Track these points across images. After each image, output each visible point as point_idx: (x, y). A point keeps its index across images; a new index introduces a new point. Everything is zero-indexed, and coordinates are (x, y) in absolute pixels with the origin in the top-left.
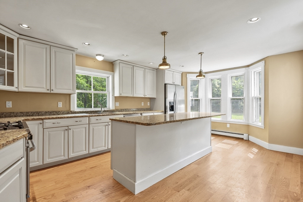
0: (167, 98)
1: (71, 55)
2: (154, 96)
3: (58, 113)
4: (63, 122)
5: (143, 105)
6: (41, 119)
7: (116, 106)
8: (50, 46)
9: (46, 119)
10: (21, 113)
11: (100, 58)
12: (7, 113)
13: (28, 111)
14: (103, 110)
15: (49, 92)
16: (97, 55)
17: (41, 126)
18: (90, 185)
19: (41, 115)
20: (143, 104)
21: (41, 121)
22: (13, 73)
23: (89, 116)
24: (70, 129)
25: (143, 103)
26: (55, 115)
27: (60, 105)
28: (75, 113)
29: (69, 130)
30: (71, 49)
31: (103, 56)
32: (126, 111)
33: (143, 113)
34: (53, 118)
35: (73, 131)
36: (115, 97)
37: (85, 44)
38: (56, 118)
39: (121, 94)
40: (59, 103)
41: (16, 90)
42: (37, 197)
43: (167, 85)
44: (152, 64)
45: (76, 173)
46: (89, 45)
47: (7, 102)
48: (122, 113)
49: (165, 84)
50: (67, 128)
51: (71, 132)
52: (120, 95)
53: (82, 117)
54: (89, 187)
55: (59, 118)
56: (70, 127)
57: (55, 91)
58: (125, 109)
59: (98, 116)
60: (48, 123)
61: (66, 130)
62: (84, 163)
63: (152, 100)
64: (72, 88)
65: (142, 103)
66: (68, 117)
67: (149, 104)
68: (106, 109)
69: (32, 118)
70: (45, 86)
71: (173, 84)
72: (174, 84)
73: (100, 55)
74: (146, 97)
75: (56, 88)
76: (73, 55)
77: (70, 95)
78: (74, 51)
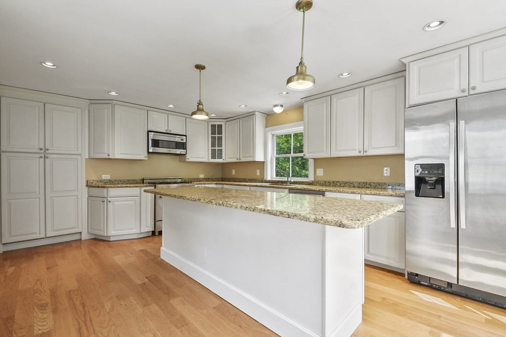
7: (317, 175)
8: (240, 119)
22: (222, 149)
27: (258, 173)
40: (257, 170)
41: (224, 161)
58: (334, 182)
64: (252, 155)
70: (236, 157)
74: (365, 154)
75: (243, 157)
76: (253, 119)
77: (264, 162)
78: (254, 115)
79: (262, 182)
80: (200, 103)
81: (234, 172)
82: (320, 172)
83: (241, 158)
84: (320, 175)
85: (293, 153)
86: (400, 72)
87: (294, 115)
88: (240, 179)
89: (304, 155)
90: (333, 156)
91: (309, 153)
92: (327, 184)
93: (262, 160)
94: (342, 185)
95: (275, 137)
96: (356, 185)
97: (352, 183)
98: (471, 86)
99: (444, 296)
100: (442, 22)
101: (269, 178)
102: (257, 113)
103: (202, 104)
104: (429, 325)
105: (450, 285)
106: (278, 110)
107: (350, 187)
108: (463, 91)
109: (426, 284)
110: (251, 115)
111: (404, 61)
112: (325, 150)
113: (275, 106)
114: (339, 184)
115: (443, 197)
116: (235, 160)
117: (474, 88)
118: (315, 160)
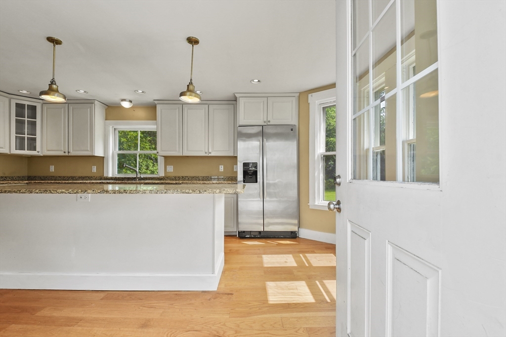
1: (89, 110)
5: (222, 171)
7: (166, 171)
8: (68, 104)
12: (50, 177)
19: (75, 180)
22: (36, 138)
25: (222, 166)
27: (94, 169)
31: (131, 101)
40: (93, 166)
41: (39, 154)
47: (51, 166)
57: (73, 153)
58: (183, 177)
64: (89, 149)
71: (265, 124)
74: (210, 155)
75: (73, 150)
76: (91, 108)
77: (103, 157)
78: (93, 103)
79: (101, 179)
80: (53, 82)
81: (52, 169)
82: (170, 169)
83: (71, 151)
84: (170, 171)
85: (140, 150)
86: (233, 101)
87: (141, 113)
88: (64, 177)
89: (158, 153)
90: (184, 155)
91: (162, 151)
92: (177, 178)
93: (102, 155)
94: (190, 179)
95: (117, 132)
96: (200, 178)
97: (198, 177)
98: (268, 120)
99: (258, 240)
100: (259, 81)
101: (110, 175)
102: (96, 102)
103: (55, 84)
104: (256, 254)
105: (260, 232)
106: (126, 105)
107: (196, 180)
108: (265, 122)
109: (248, 236)
110: (89, 102)
111: (236, 95)
112: (177, 149)
113: (123, 100)
114: (187, 179)
115: (257, 182)
116: (61, 153)
117: (269, 122)
118: (166, 157)
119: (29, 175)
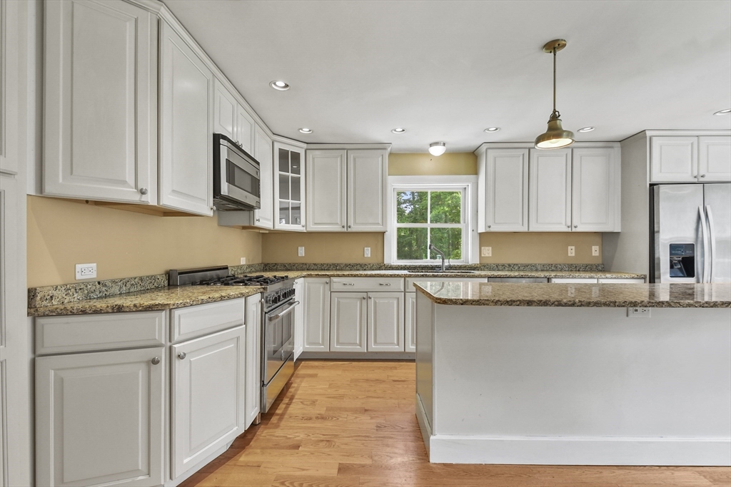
0: (658, 232)
1: (380, 159)
2: (613, 226)
3: (363, 267)
4: (360, 284)
5: (573, 255)
6: (328, 275)
7: (483, 255)
8: (347, 150)
9: (334, 276)
10: (315, 264)
11: (437, 151)
12: (299, 264)
13: (322, 263)
14: (446, 263)
15: (345, 230)
16: (431, 145)
17: (327, 286)
18: (370, 408)
19: (339, 270)
20: (571, 251)
21: (327, 280)
22: (300, 204)
23: (405, 276)
24: (370, 298)
25: (573, 247)
26: (359, 270)
27: (368, 252)
28: (392, 268)
29: (369, 300)
30: (379, 147)
31: (444, 144)
32: (512, 270)
33: (556, 277)
34: (344, 276)
35: (375, 303)
36: (480, 234)
37: (395, 130)
38: (348, 276)
39: (489, 227)
40: (366, 248)
41: (304, 230)
42: (296, 397)
43: (659, 188)
44: (587, 130)
45: (367, 380)
46: (403, 130)
47: (299, 248)
48: (483, 273)
49: (652, 185)
50: (364, 295)
51: (371, 302)
52: (488, 230)
53: (391, 276)
54: (366, 410)
55: (352, 276)
56: (370, 294)
57: (355, 228)
58: (509, 265)
59: (423, 276)
60: (338, 283)
61: (364, 298)
62: (391, 368)
63: (607, 238)
64: (380, 222)
65: (569, 248)
66: (366, 276)
67: (595, 251)
68: (453, 262)
69: (316, 273)
70: (339, 222)
71: (696, 180)
72: (702, 180)
73: (436, 144)
74: (575, 230)
76: (383, 157)
77: (383, 234)
78: (384, 149)
79: (380, 269)
80: (555, 117)
81: (302, 251)
82: (488, 252)
84: (487, 255)
88: (322, 265)
90: (532, 229)
94: (522, 268)
95: (395, 193)
97: (534, 266)
98: (701, 174)
102: (390, 147)
107: (532, 270)
108: (695, 177)
110: (377, 148)
111: (648, 133)
112: (520, 221)
114: (516, 268)
117: (704, 176)
119: (266, 262)
